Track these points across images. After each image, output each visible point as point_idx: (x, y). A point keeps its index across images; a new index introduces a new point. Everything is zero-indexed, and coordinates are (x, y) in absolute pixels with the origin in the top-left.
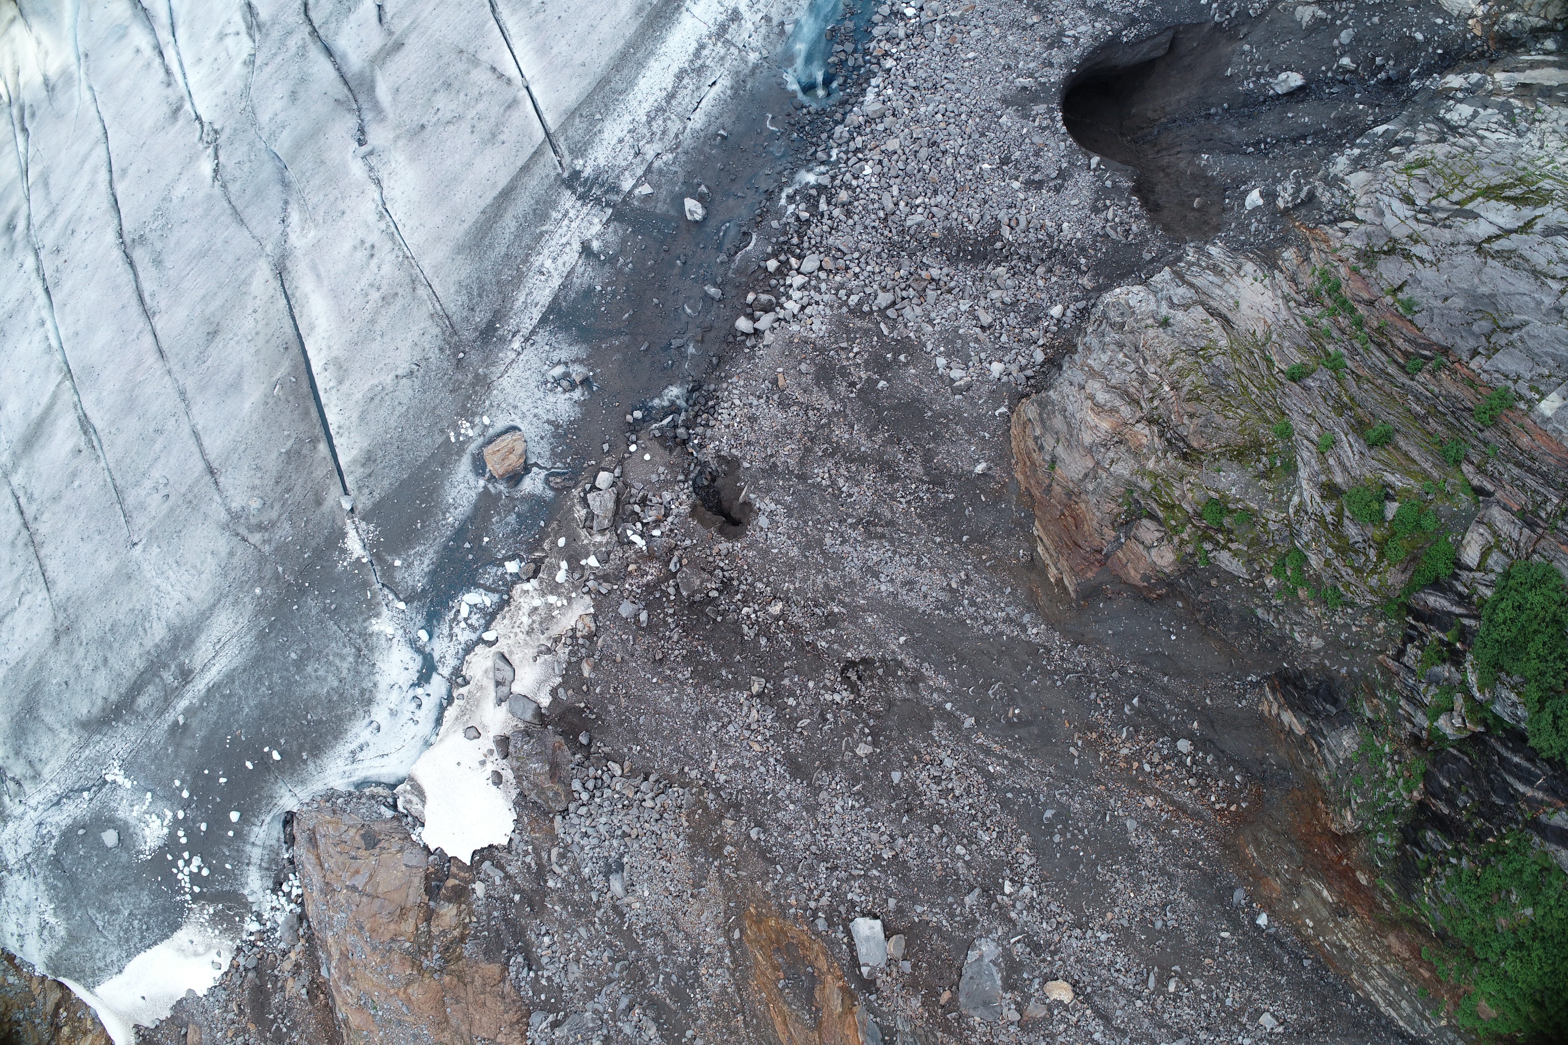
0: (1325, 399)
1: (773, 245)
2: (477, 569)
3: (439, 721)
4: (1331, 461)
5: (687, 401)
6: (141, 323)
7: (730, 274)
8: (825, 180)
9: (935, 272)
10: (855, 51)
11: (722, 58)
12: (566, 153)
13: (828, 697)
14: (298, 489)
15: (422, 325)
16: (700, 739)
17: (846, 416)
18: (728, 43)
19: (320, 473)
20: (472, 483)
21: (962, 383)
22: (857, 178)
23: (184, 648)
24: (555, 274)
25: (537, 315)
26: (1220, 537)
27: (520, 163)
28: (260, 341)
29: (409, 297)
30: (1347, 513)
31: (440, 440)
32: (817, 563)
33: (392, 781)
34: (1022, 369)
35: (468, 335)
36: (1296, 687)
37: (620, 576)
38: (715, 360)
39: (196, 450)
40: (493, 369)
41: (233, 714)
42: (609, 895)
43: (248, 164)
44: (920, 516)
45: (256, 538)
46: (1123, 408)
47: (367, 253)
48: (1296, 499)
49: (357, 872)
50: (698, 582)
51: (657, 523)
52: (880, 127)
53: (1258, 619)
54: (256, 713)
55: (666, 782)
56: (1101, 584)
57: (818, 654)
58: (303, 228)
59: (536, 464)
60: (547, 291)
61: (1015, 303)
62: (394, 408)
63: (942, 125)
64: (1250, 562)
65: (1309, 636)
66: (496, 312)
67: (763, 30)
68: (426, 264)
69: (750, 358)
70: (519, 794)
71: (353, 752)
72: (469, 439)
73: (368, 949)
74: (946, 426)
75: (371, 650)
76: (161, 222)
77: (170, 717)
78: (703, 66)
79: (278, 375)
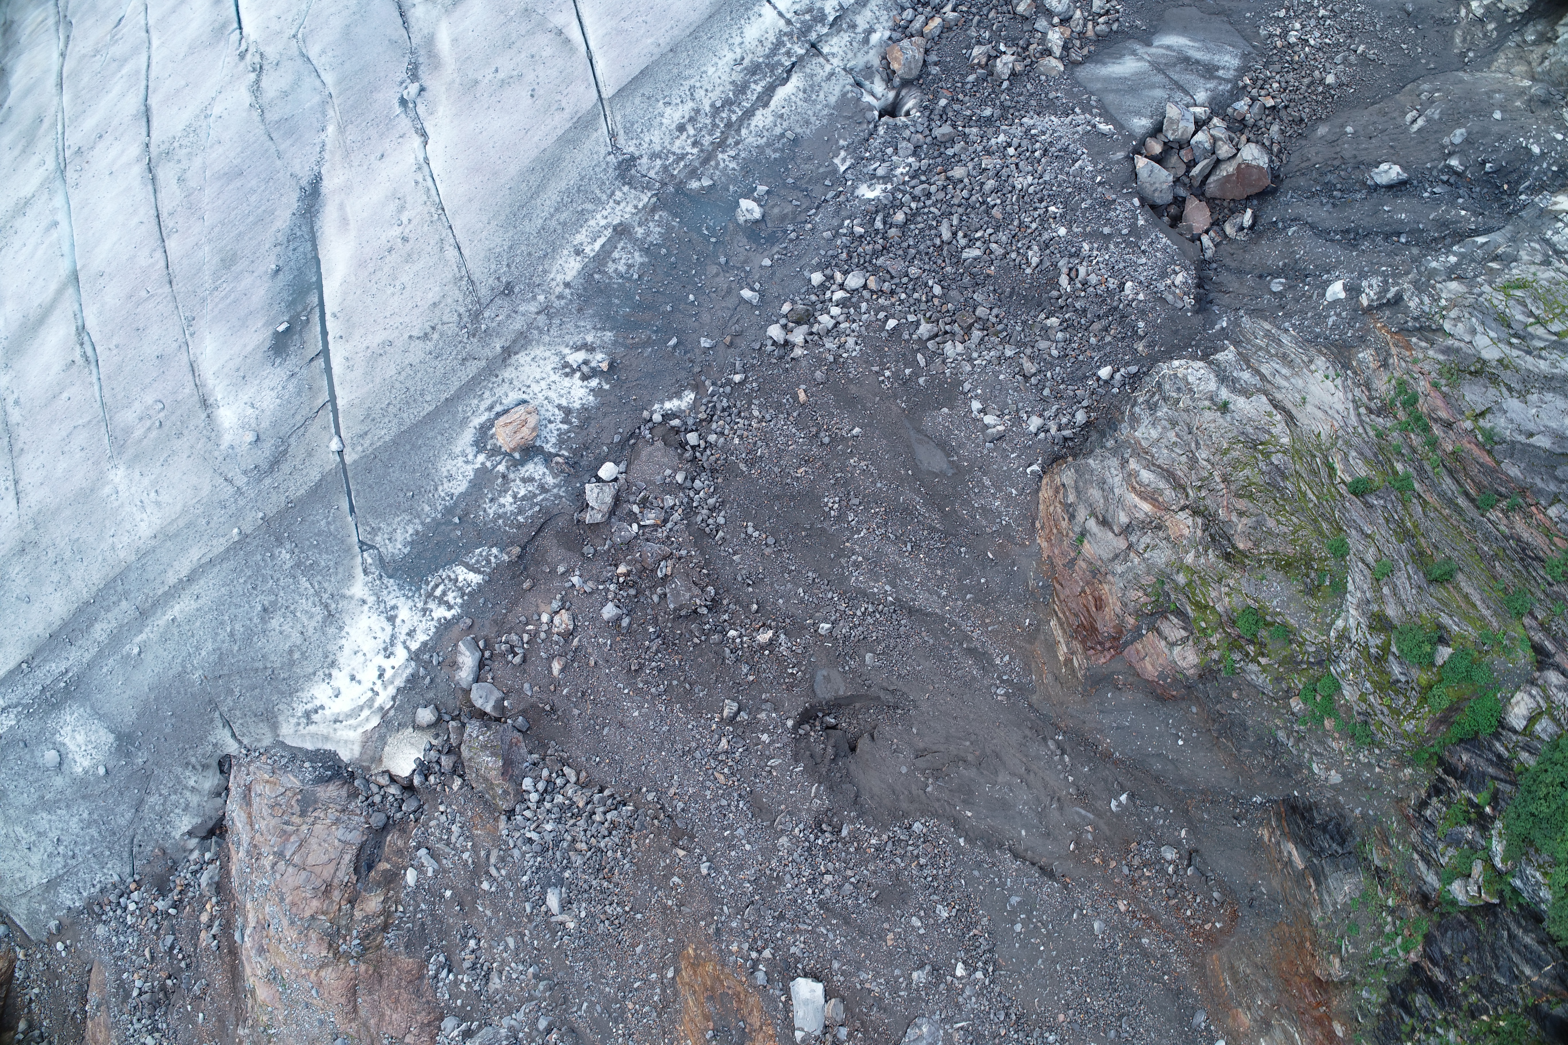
0: (1387, 521)
1: (821, 257)
4: (1386, 590)
9: (984, 312)
21: (995, 430)
26: (1251, 649)
30: (1394, 649)
34: (1061, 429)
36: (1303, 818)
37: (607, 576)
42: (543, 908)
46: (1167, 492)
48: (1340, 623)
49: (288, 839)
50: (688, 595)
51: (655, 527)
53: (1277, 741)
55: (621, 799)
56: (1113, 673)
64: (1278, 680)
65: (1328, 769)
73: (285, 922)
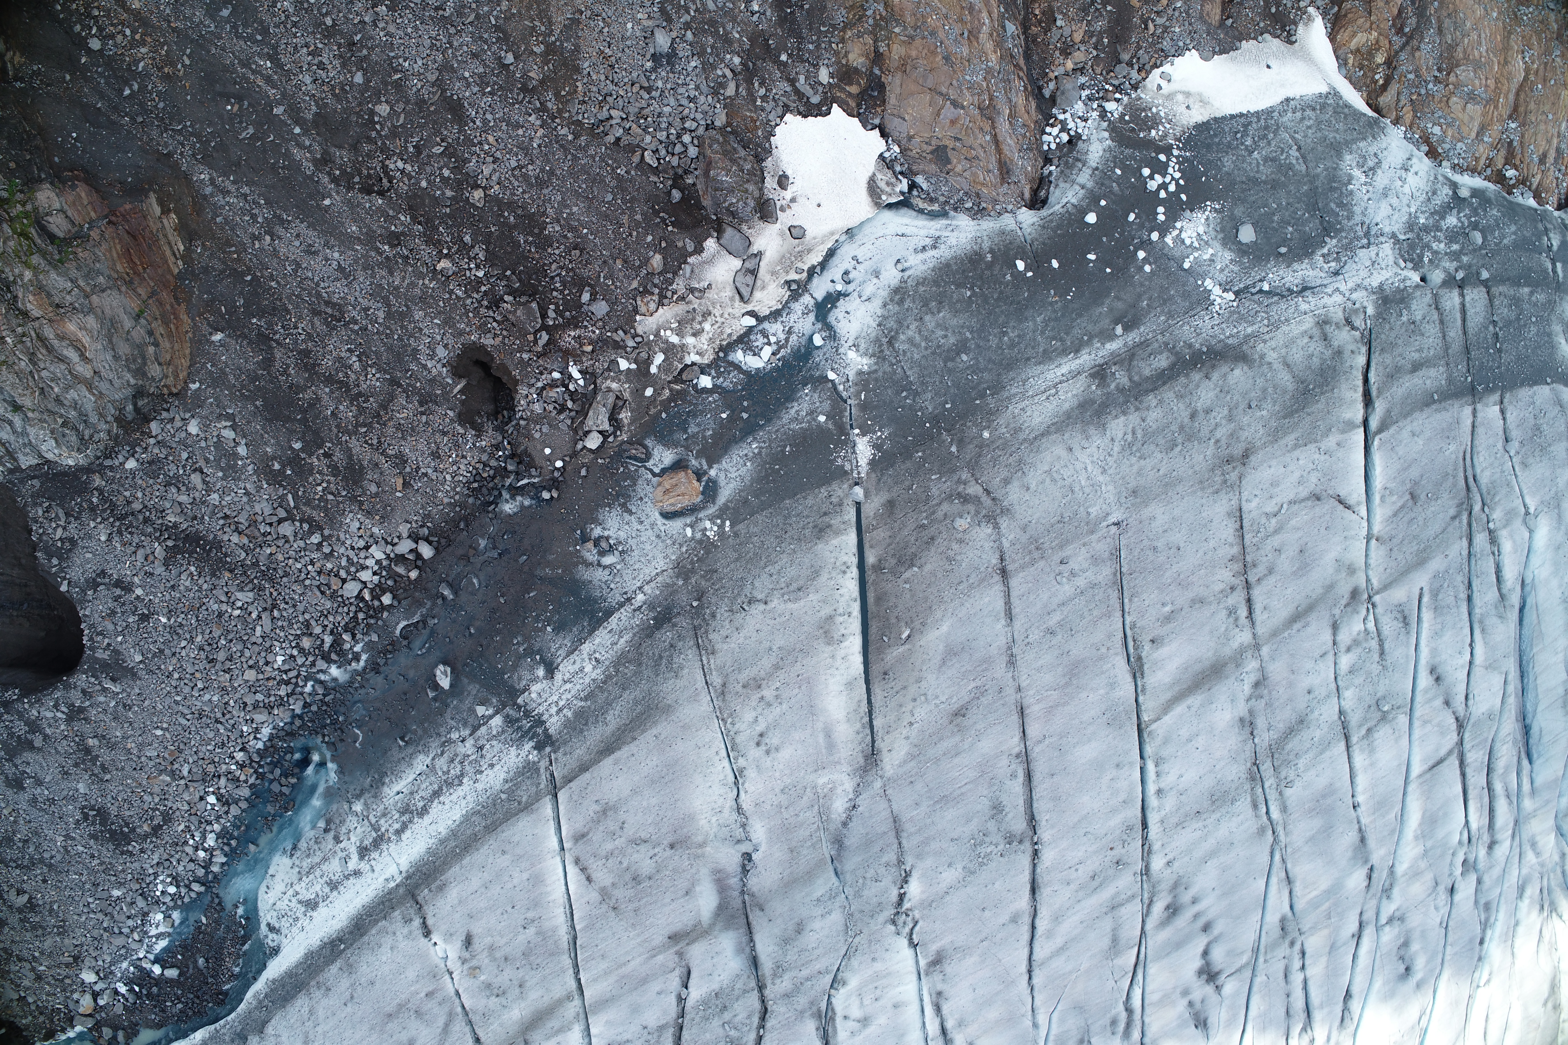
1: (381, 618)
2: (743, 389)
3: (831, 253)
5: (500, 495)
6: (1036, 752)
7: (429, 604)
8: (321, 664)
9: (235, 539)
10: (271, 781)
11: (384, 815)
12: (542, 770)
13: (409, 168)
14: (911, 525)
15: (725, 646)
16: (548, 161)
17: (338, 426)
18: (376, 828)
19: (881, 534)
20: (722, 476)
21: (224, 423)
22: (292, 656)
23: (1093, 402)
24: (585, 656)
25: (613, 620)
27: (587, 775)
28: (912, 690)
29: (731, 679)
31: (741, 527)
32: (397, 297)
33: (904, 211)
34: (172, 420)
35: (683, 622)
37: (603, 344)
38: (462, 525)
39: (1014, 600)
40: (668, 581)
41: (1056, 319)
42: (674, 34)
43: (868, 875)
44: (288, 312)
45: (973, 489)
46: (52, 336)
47: (766, 740)
49: (953, 122)
50: (520, 313)
51: (553, 384)
52: (260, 697)
54: (1029, 313)
55: (597, 131)
56: (122, 197)
57: (412, 209)
58: (831, 790)
59: (654, 475)
60: (596, 642)
61: (168, 484)
62: (779, 573)
63: (198, 675)
66: (650, 636)
67: (344, 830)
68: (704, 705)
69: (427, 516)
70: (763, 160)
71: (934, 247)
72: (712, 519)
73: (941, 34)
74: (243, 387)
75: (877, 340)
76: (983, 850)
77: (1134, 337)
78: (402, 813)
79: (901, 649)
